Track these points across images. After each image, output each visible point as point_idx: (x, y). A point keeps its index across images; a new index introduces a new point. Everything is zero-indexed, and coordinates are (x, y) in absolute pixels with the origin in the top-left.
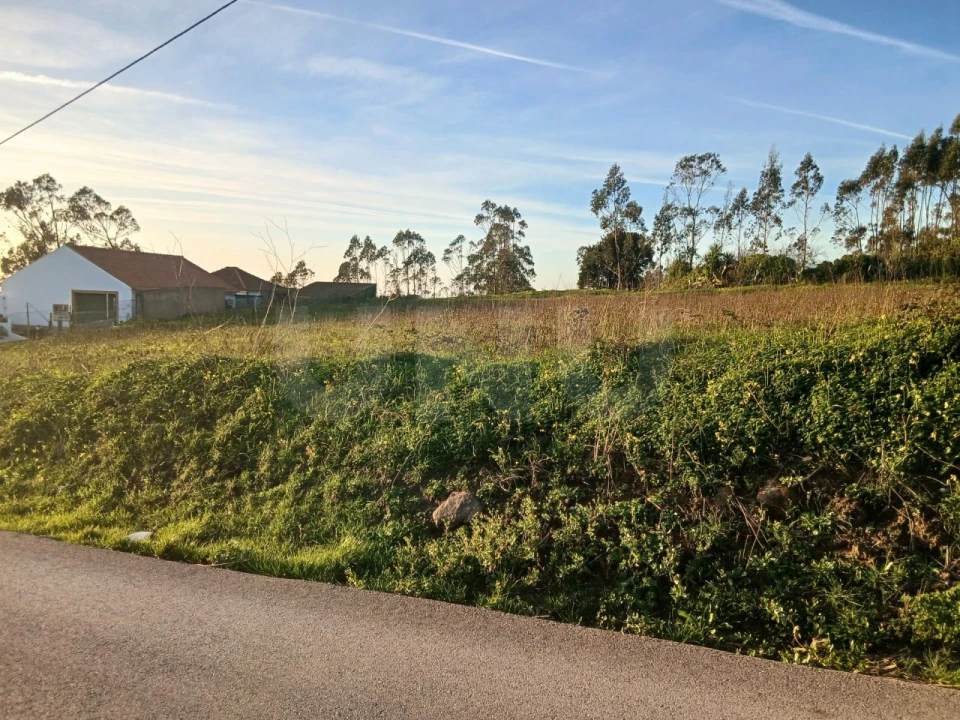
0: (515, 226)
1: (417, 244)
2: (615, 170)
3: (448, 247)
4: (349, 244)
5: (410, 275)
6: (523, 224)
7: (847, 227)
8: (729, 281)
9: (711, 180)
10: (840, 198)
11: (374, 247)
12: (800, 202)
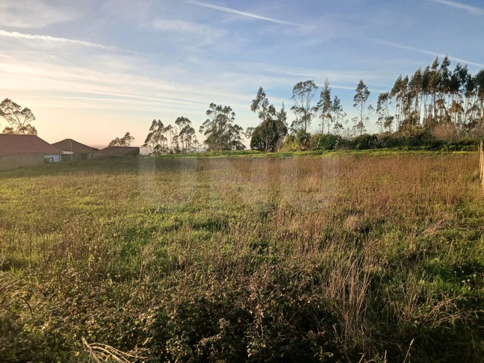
0: (229, 116)
1: (187, 123)
3: (201, 125)
4: (152, 124)
5: (184, 140)
6: (233, 114)
7: (384, 117)
11: (163, 125)
12: (359, 104)
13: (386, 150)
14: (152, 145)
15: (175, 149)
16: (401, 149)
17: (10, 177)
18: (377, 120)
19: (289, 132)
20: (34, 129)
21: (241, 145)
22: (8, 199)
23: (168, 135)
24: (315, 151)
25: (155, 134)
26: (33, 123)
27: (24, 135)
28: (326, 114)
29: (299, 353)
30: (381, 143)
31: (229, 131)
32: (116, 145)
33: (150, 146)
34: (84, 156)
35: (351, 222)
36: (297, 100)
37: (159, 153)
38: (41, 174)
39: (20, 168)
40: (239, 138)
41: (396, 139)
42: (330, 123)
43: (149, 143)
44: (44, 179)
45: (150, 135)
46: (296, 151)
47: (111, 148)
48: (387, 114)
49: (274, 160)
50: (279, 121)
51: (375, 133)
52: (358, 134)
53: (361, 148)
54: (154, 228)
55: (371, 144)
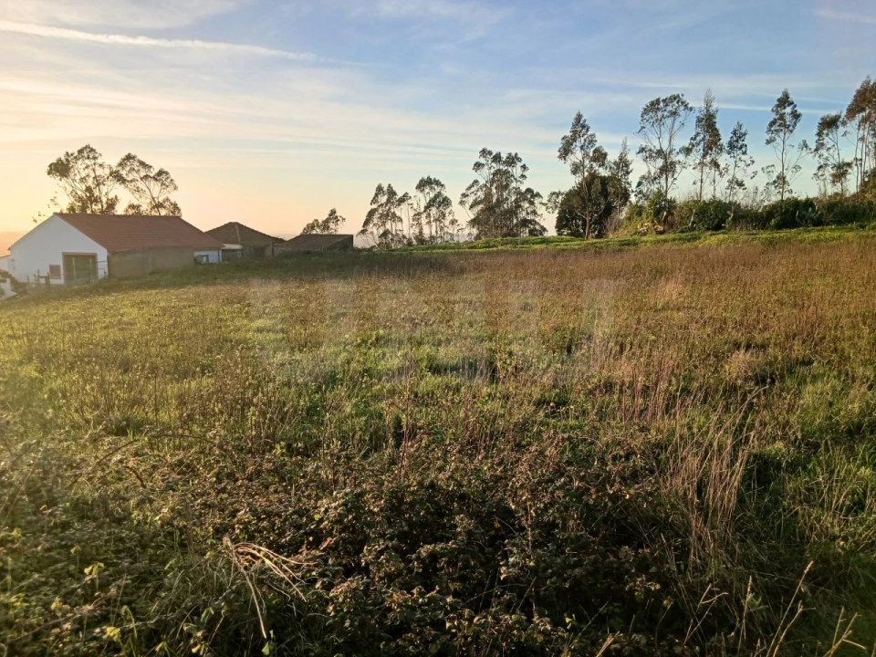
0: (517, 171)
1: (438, 189)
2: (579, 117)
3: (464, 191)
4: (375, 192)
5: (432, 219)
6: (524, 167)
7: (829, 163)
9: (681, 119)
10: (819, 134)
11: (395, 194)
12: (779, 140)
13: (831, 230)
14: (375, 230)
15: (416, 238)
16: (863, 227)
17: (137, 289)
18: (815, 171)
19: (633, 199)
20: (175, 207)
21: (537, 227)
22: (131, 324)
23: (401, 211)
24: (684, 235)
25: (380, 211)
26: (174, 197)
27: (160, 217)
28: (708, 159)
29: (602, 584)
30: (822, 214)
31: (516, 201)
32: (314, 232)
33: (372, 233)
34: (259, 251)
35: (738, 364)
36: (650, 136)
37: (388, 245)
38: (188, 284)
39: (153, 273)
40: (534, 212)
41: (854, 207)
42: (718, 178)
43: (371, 228)
44: (190, 292)
45: (371, 213)
46: (645, 234)
47: (305, 237)
48: (836, 156)
49: (600, 253)
50: (613, 178)
51: (811, 196)
52: (775, 198)
53: (779, 227)
54: (366, 371)
55: (802, 217)
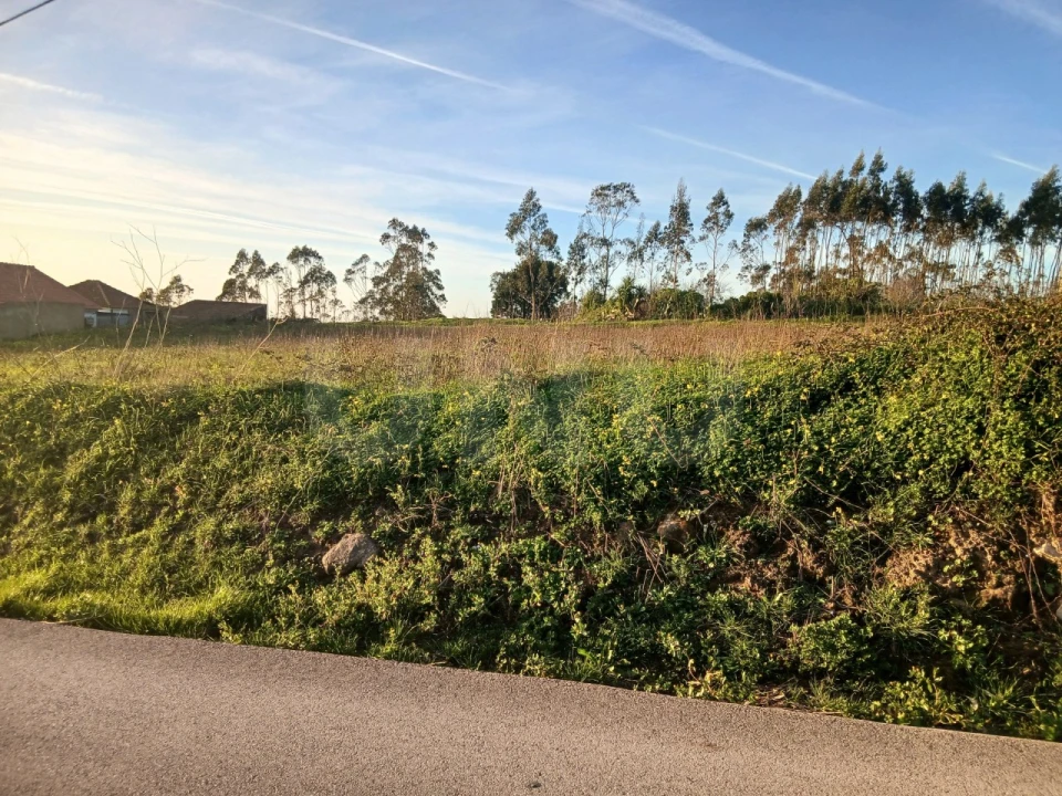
0: (423, 248)
1: (314, 262)
2: (531, 195)
3: (350, 267)
4: (235, 258)
5: (307, 296)
6: (432, 245)
7: (753, 264)
8: (641, 314)
10: (747, 236)
11: (262, 263)
12: (712, 238)
15: (286, 318)
18: (740, 271)
32: (150, 302)
40: (443, 298)
45: (230, 284)
48: (759, 258)
